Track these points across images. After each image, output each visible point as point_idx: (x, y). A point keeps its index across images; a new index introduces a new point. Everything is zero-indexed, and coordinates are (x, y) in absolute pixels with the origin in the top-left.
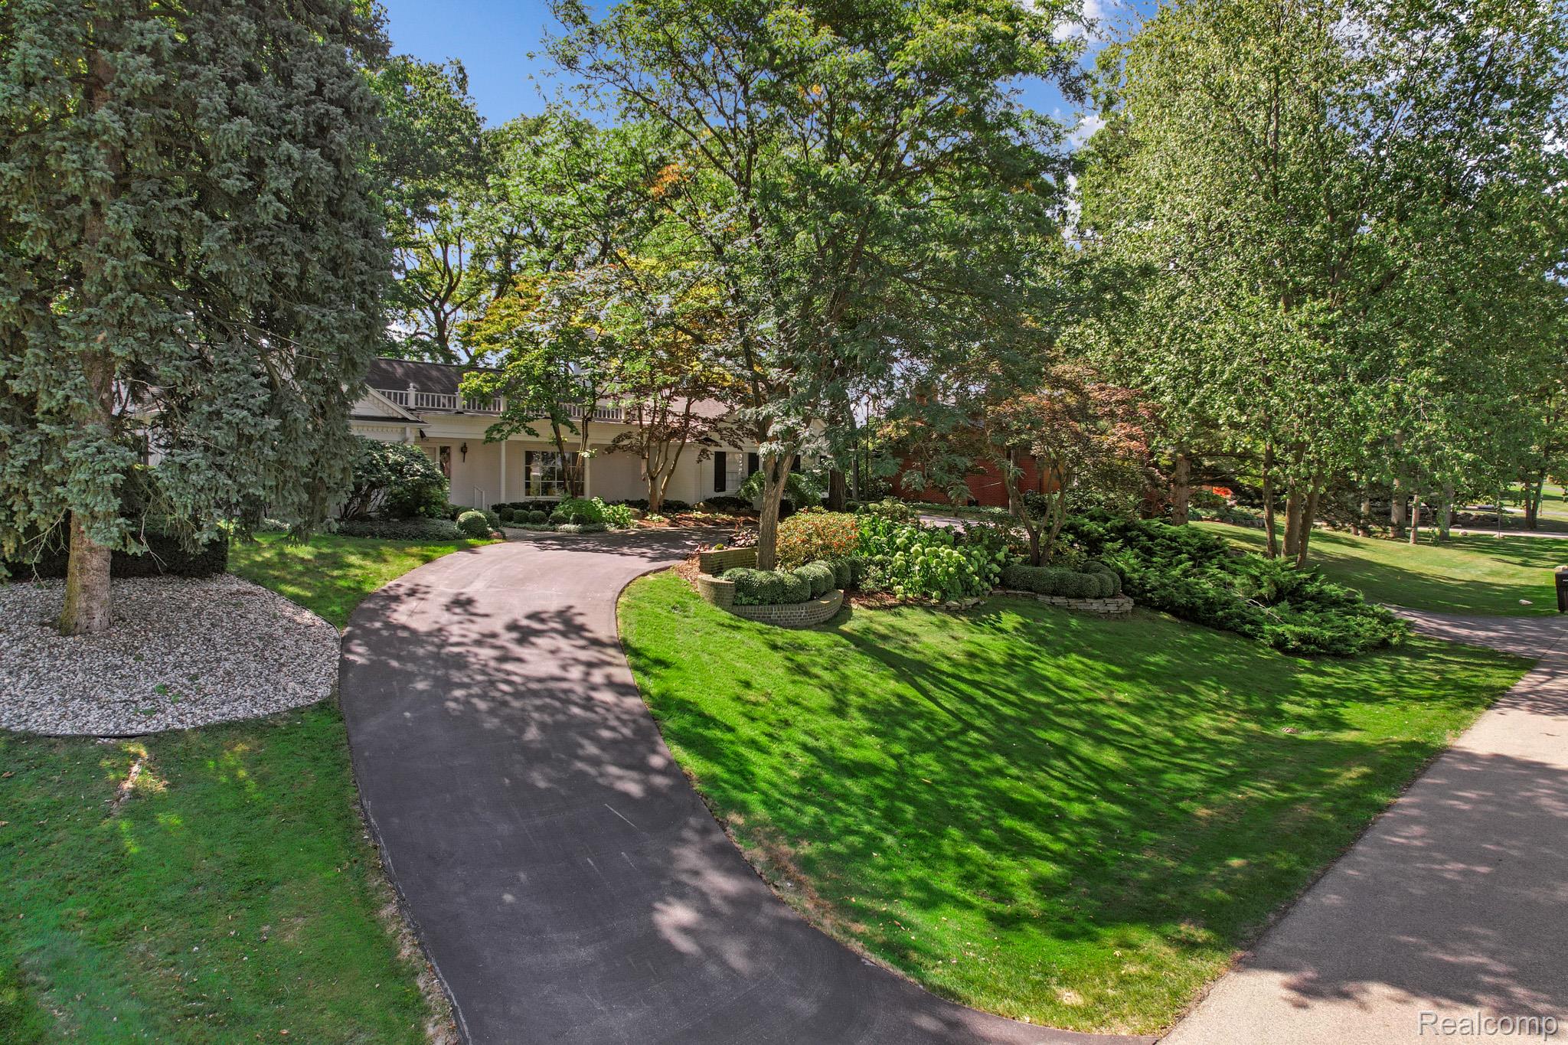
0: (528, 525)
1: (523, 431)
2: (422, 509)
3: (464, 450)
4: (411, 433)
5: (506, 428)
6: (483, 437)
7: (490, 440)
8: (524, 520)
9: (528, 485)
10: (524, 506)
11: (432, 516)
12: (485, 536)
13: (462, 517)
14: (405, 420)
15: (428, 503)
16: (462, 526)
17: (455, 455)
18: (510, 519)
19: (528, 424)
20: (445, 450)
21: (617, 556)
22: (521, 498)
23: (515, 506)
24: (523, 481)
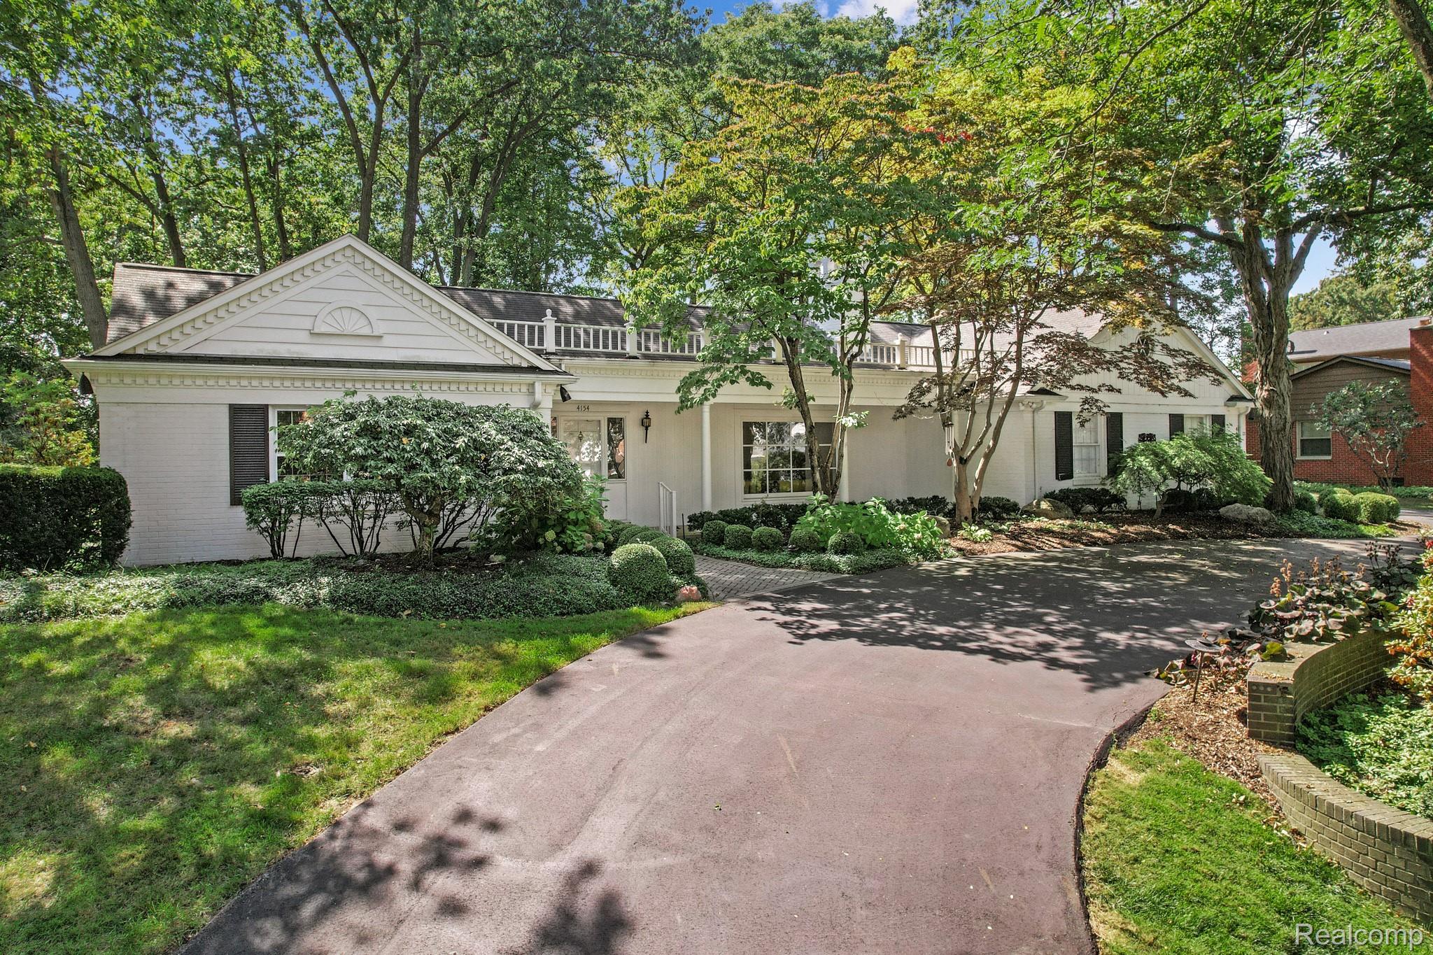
0: (752, 554)
1: (742, 380)
2: (550, 535)
3: (645, 423)
4: (546, 396)
5: (712, 377)
6: (676, 398)
7: (685, 404)
8: (743, 543)
9: (748, 476)
10: (740, 517)
11: (568, 550)
12: (664, 597)
13: (618, 556)
14: (533, 369)
15: (562, 524)
16: (615, 577)
17: (632, 430)
18: (719, 541)
19: (751, 367)
20: (616, 424)
21: (959, 654)
22: (739, 501)
23: (727, 516)
24: (740, 470)
